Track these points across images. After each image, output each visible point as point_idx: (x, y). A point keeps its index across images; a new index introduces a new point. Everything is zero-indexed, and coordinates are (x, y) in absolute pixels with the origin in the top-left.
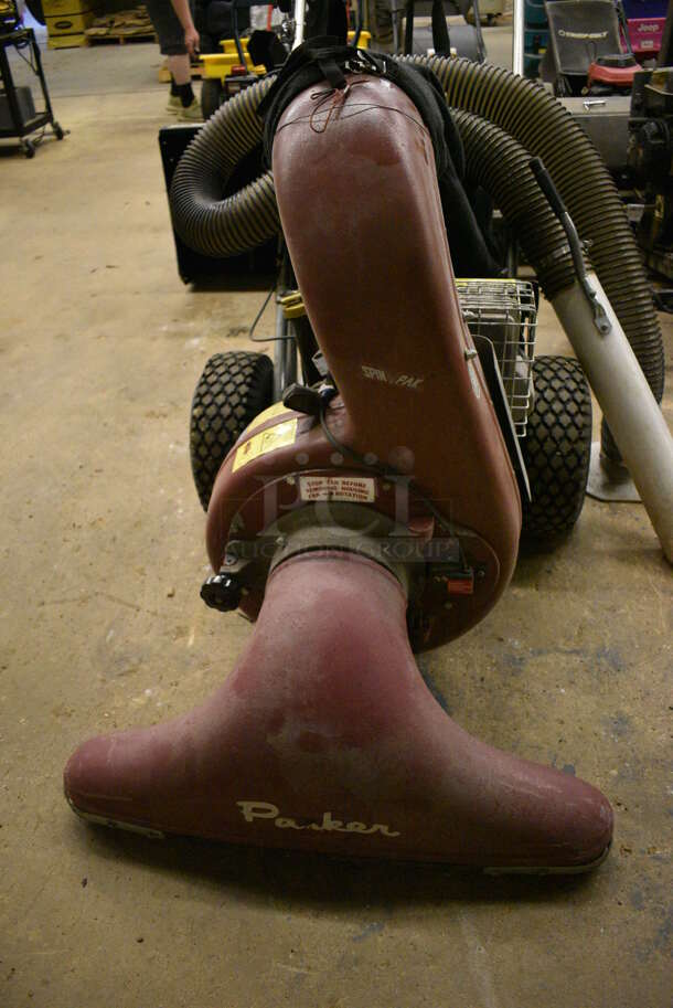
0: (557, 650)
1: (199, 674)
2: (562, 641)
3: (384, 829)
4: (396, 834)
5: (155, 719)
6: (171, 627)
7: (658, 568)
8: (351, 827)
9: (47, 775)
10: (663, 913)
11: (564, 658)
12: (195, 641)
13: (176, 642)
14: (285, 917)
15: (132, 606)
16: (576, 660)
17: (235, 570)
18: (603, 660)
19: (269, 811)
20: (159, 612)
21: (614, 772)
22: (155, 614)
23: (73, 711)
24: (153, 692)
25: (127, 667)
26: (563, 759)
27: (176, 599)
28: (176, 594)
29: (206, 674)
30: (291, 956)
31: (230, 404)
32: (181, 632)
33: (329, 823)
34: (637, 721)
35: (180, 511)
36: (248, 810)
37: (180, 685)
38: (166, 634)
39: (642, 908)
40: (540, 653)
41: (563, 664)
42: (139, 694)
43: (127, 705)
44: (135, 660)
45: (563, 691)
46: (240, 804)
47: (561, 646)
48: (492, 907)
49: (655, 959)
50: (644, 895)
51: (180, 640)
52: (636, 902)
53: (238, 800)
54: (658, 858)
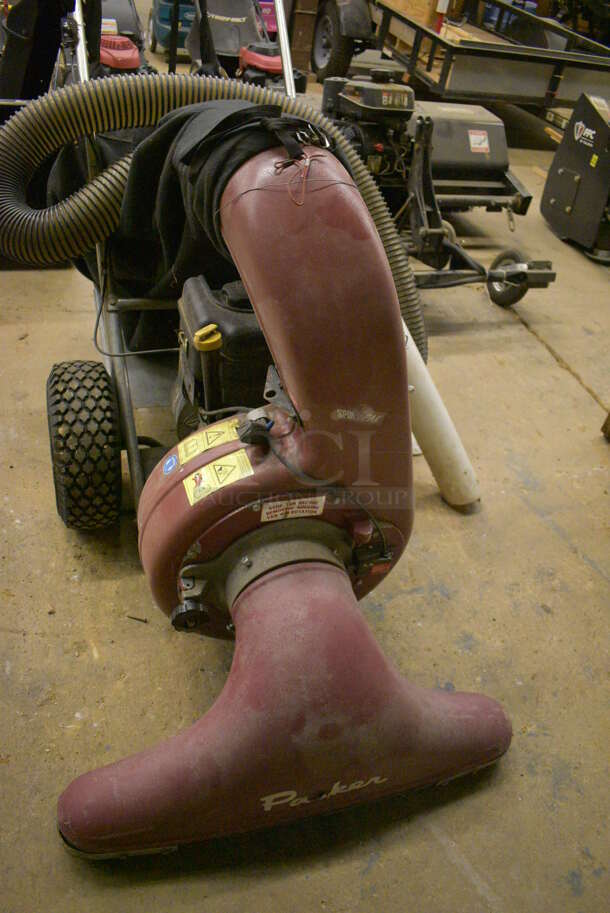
0: (402, 592)
1: (120, 685)
2: (401, 583)
3: (376, 780)
4: (385, 780)
5: (99, 740)
6: (68, 645)
7: (442, 510)
8: (353, 787)
9: (17, 829)
10: (549, 772)
11: (409, 597)
12: (99, 652)
13: (81, 658)
14: (303, 877)
15: (18, 632)
16: (418, 597)
17: (197, 592)
18: (435, 592)
19: (289, 796)
20: (48, 631)
21: (479, 679)
22: (43, 635)
23: (8, 756)
24: (83, 713)
25: (44, 696)
26: (443, 679)
27: (57, 614)
28: (57, 611)
29: (127, 682)
30: (324, 907)
31: (95, 419)
32: (81, 646)
33: (336, 789)
34: (478, 636)
35: (18, 521)
36: (269, 802)
37: (107, 700)
38: (66, 652)
39: (537, 773)
40: (391, 598)
41: (411, 602)
42: (71, 719)
43: (63, 734)
44: (48, 687)
45: (419, 624)
46: (262, 800)
47: (404, 588)
48: (445, 810)
49: (558, 806)
50: (533, 763)
51: (84, 656)
52: (531, 770)
53: (261, 796)
54: (530, 734)
